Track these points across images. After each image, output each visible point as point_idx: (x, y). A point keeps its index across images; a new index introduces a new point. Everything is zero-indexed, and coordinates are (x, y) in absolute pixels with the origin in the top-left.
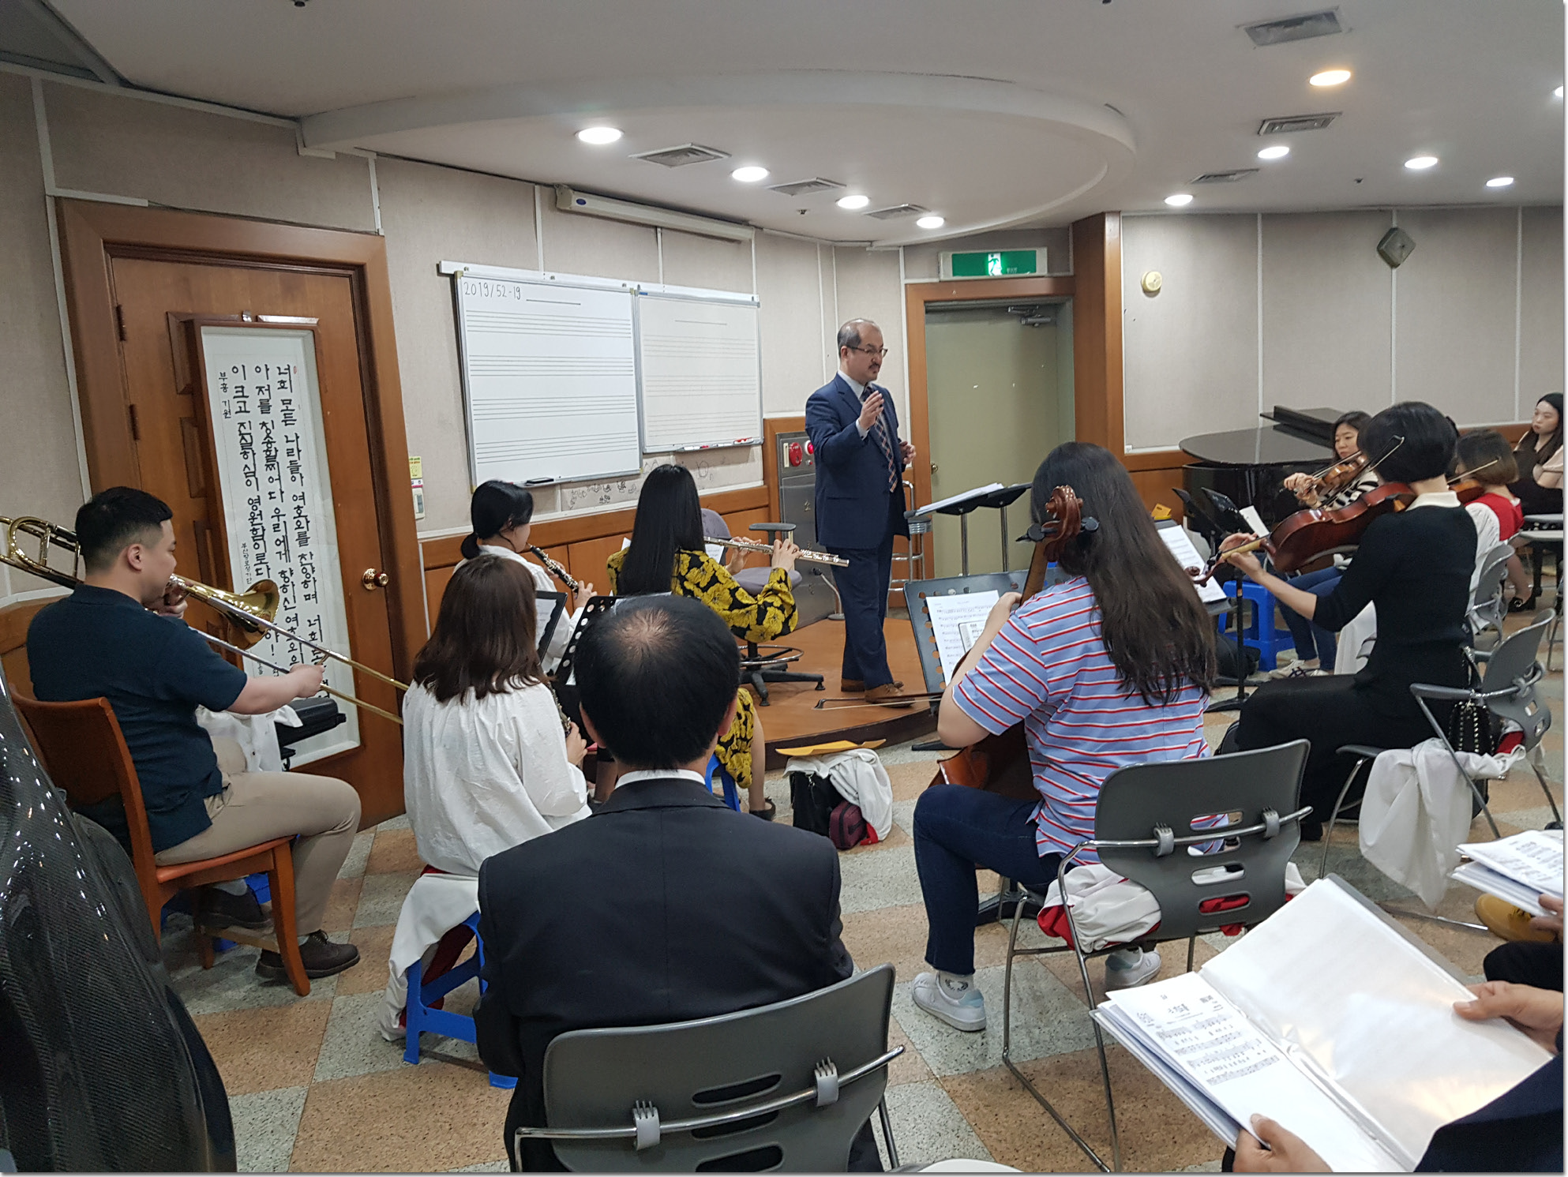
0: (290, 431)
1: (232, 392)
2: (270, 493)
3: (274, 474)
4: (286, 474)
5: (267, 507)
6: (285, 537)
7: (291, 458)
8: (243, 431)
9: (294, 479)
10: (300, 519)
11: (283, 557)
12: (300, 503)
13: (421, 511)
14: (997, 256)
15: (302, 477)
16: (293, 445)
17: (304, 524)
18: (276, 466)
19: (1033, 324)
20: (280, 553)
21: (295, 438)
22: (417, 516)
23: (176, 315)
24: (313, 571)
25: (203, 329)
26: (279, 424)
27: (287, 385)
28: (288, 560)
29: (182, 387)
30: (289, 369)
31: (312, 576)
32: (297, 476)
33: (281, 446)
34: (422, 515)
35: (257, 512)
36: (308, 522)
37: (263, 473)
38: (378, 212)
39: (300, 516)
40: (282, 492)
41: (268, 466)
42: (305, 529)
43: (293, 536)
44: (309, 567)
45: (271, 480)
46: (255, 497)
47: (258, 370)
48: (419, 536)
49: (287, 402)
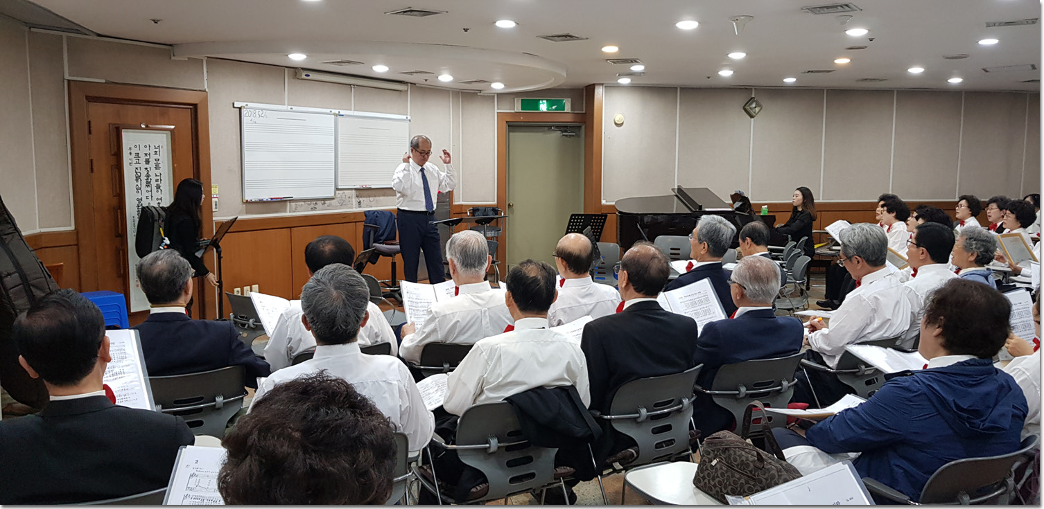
0: (158, 172)
1: (134, 155)
2: (147, 197)
3: (149, 189)
4: (154, 189)
5: (145, 202)
7: (157, 183)
8: (137, 171)
9: (157, 192)
12: (160, 201)
13: (216, 208)
14: (545, 101)
15: (162, 191)
16: (158, 178)
18: (150, 186)
19: (566, 136)
21: (159, 175)
22: (214, 210)
23: (113, 124)
25: (123, 130)
26: (153, 169)
27: (158, 153)
29: (113, 153)
30: (159, 147)
32: (159, 190)
33: (153, 178)
37: (144, 188)
38: (206, 82)
40: (152, 197)
45: (147, 191)
46: (140, 198)
47: (146, 147)
48: (214, 219)
49: (157, 160)
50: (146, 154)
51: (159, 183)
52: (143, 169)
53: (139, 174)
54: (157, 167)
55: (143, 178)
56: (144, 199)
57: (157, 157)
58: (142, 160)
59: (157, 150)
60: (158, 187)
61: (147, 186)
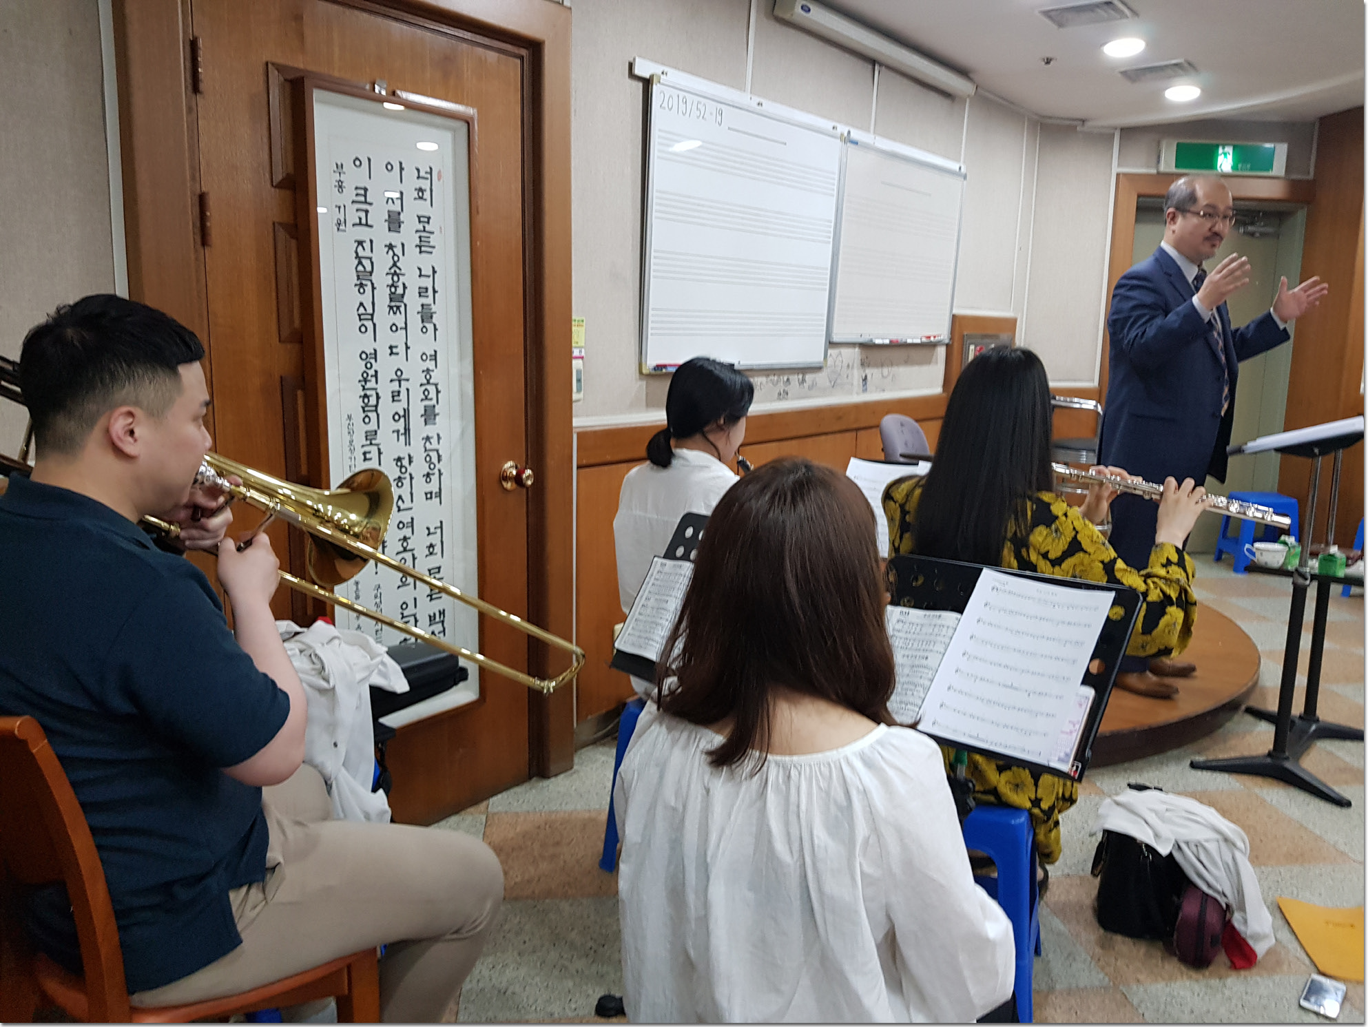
0: (426, 262)
2: (391, 348)
3: (399, 320)
4: (415, 321)
5: (386, 366)
6: (406, 411)
7: (424, 301)
8: (363, 255)
9: (424, 330)
10: (428, 387)
11: (402, 438)
12: (431, 365)
13: (579, 390)
15: (435, 329)
16: (427, 283)
17: (433, 394)
18: (402, 309)
20: (398, 432)
21: (431, 273)
22: (575, 396)
23: (280, 68)
24: (439, 461)
25: (318, 95)
26: (412, 250)
27: (427, 195)
28: (408, 443)
29: (279, 177)
30: (431, 173)
31: (438, 466)
32: (430, 327)
33: (411, 281)
34: (581, 396)
35: (371, 372)
36: (438, 392)
37: (384, 317)
39: (428, 382)
40: (407, 348)
41: (391, 308)
42: (434, 402)
43: (416, 410)
44: (434, 455)
45: (394, 328)
46: (370, 351)
47: (389, 169)
48: (576, 422)
49: (424, 220)
50: (390, 198)
51: (429, 300)
53: (367, 266)
54: (424, 245)
55: (381, 280)
56: (383, 353)
57: (423, 208)
59: (425, 185)
60: (426, 315)
61: (393, 311)
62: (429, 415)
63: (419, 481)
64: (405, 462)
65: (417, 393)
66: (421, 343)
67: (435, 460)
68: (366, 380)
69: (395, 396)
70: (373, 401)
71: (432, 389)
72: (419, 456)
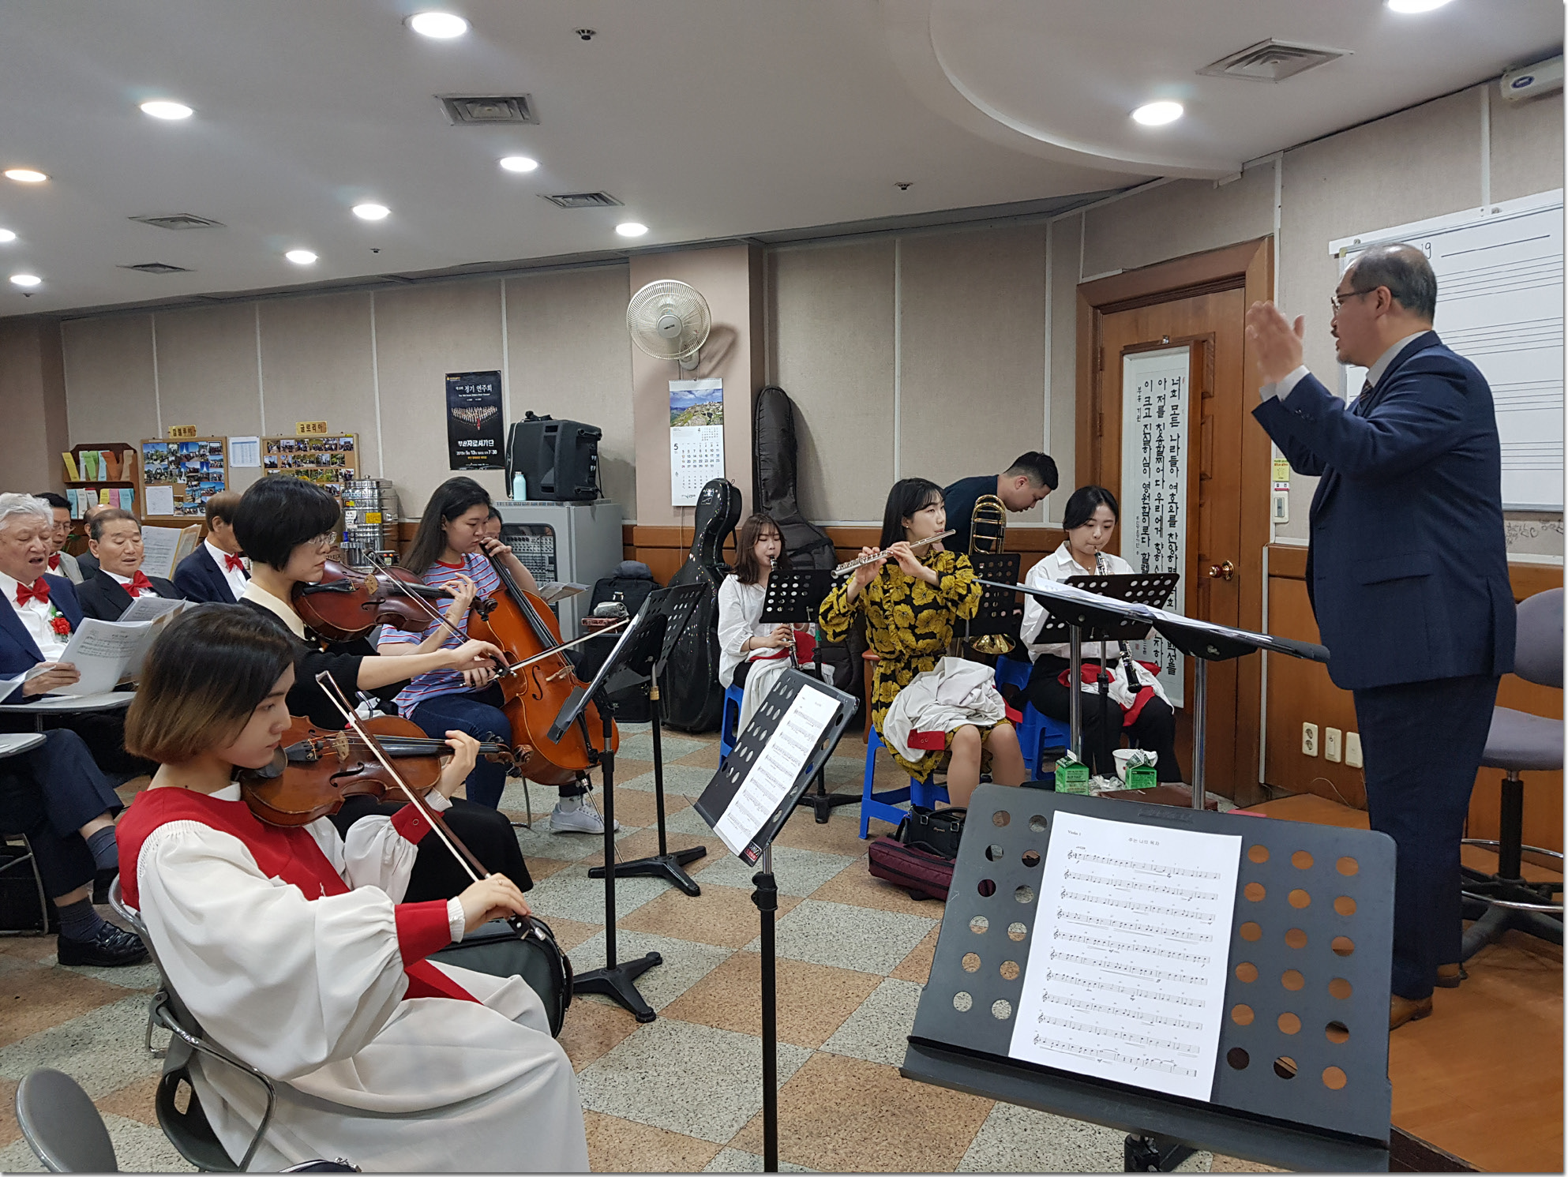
0: (1174, 432)
1: (1143, 401)
2: (1156, 481)
3: (1160, 465)
4: (1168, 465)
5: (1153, 491)
6: (1161, 518)
7: (1173, 454)
8: (1146, 431)
9: (1172, 471)
10: (1172, 505)
11: (1159, 534)
12: (1174, 491)
15: (1177, 471)
16: (1174, 443)
17: (1174, 509)
18: (1163, 459)
20: (1158, 530)
21: (1176, 438)
24: (1177, 550)
25: (1126, 356)
26: (1168, 426)
27: (1177, 393)
28: (1162, 537)
30: (1179, 380)
31: (1175, 553)
33: (1167, 444)
35: (1147, 495)
36: (1177, 508)
37: (1154, 465)
39: (1172, 502)
40: (1164, 481)
42: (1175, 514)
43: (1166, 518)
44: (1173, 545)
45: (1158, 470)
46: (1146, 483)
47: (1160, 383)
49: (1174, 408)
50: (1159, 397)
51: (1175, 454)
52: (1154, 427)
53: (1148, 436)
54: (1174, 423)
55: (1154, 444)
56: (1153, 484)
57: (1175, 402)
58: (1154, 411)
59: (1176, 387)
60: (1173, 462)
61: (1158, 460)
62: (1172, 522)
63: (1166, 559)
64: (1160, 547)
65: (1167, 508)
66: (1171, 479)
67: (1174, 549)
68: (1145, 499)
69: (1157, 508)
70: (1147, 510)
71: (1174, 505)
72: (1167, 545)
